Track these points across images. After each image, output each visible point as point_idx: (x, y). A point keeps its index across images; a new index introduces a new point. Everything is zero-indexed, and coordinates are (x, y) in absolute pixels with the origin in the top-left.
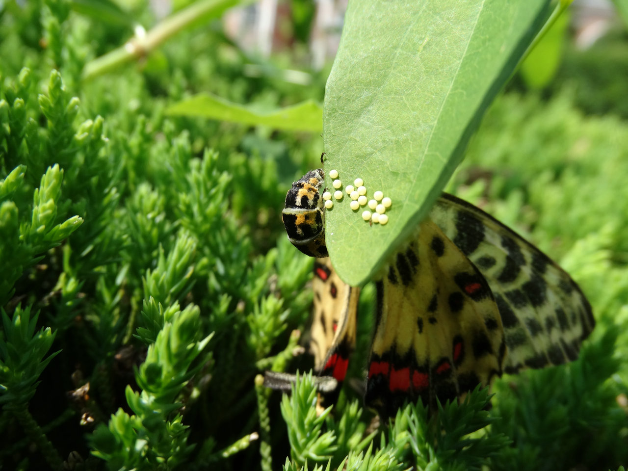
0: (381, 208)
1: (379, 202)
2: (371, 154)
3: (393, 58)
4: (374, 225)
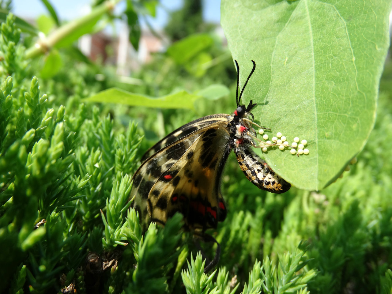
0: (301, 146)
1: (298, 143)
2: (280, 119)
3: (270, 69)
4: (300, 156)
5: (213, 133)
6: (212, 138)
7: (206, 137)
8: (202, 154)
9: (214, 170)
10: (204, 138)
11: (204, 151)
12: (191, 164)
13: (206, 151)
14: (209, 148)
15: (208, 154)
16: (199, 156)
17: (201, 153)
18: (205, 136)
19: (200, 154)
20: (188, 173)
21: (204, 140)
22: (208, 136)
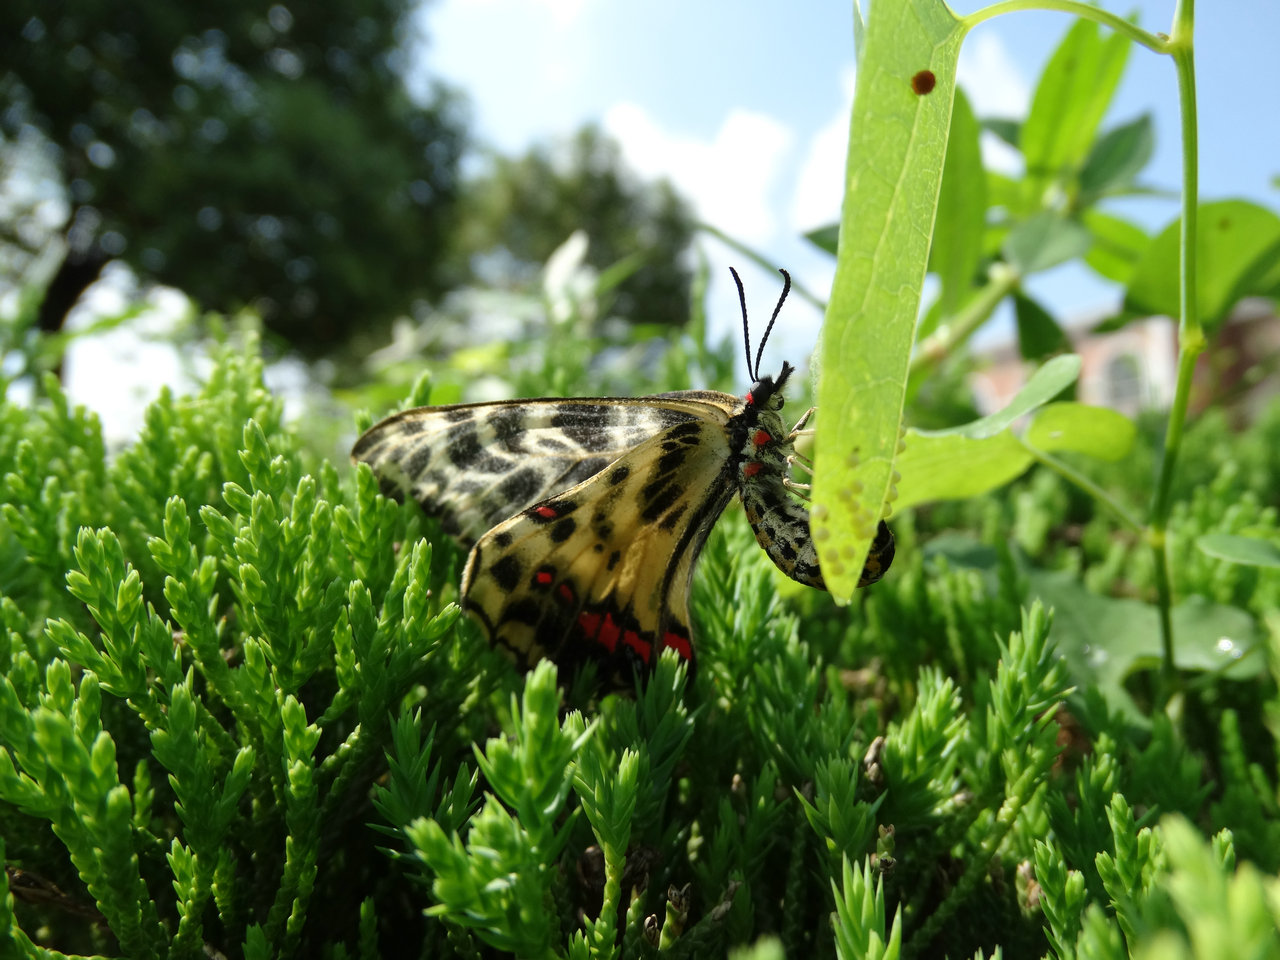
5: (691, 435)
6: (686, 448)
7: (672, 440)
8: (651, 484)
9: (671, 533)
10: (667, 441)
11: (658, 475)
12: (614, 500)
13: (661, 477)
14: (670, 473)
15: (665, 489)
16: (641, 485)
17: (648, 479)
18: (668, 438)
19: (645, 482)
20: (602, 523)
21: (666, 447)
22: (677, 441)
